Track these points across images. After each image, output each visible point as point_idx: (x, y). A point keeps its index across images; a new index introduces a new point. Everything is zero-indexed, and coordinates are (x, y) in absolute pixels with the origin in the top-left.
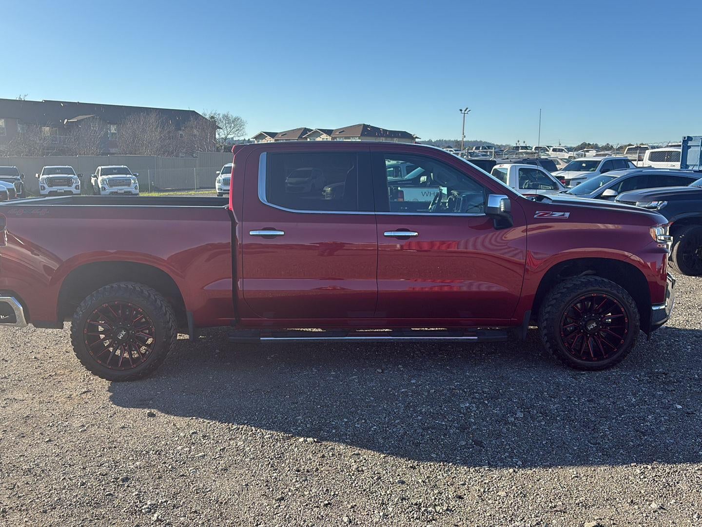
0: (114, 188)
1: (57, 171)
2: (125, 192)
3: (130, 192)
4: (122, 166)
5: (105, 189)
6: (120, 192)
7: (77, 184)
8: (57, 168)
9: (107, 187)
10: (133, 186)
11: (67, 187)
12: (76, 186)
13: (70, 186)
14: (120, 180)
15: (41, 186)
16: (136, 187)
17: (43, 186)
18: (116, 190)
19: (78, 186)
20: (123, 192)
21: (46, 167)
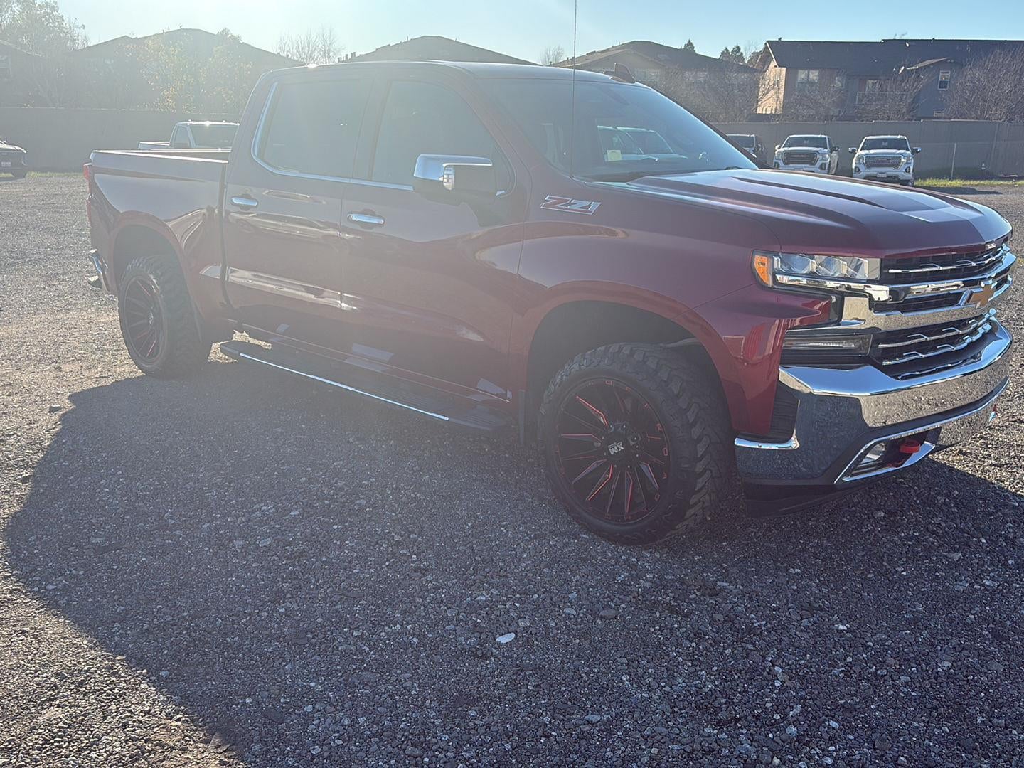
0: (873, 169)
1: (805, 142)
2: (888, 177)
3: (895, 177)
4: (899, 137)
5: (859, 170)
6: (881, 175)
7: (824, 162)
8: (806, 138)
9: (862, 167)
10: (902, 167)
11: (807, 165)
12: (822, 164)
13: (813, 164)
14: (883, 157)
15: (776, 163)
16: (907, 171)
17: (778, 163)
18: (875, 173)
19: (825, 164)
20: (884, 175)
21: (791, 136)
